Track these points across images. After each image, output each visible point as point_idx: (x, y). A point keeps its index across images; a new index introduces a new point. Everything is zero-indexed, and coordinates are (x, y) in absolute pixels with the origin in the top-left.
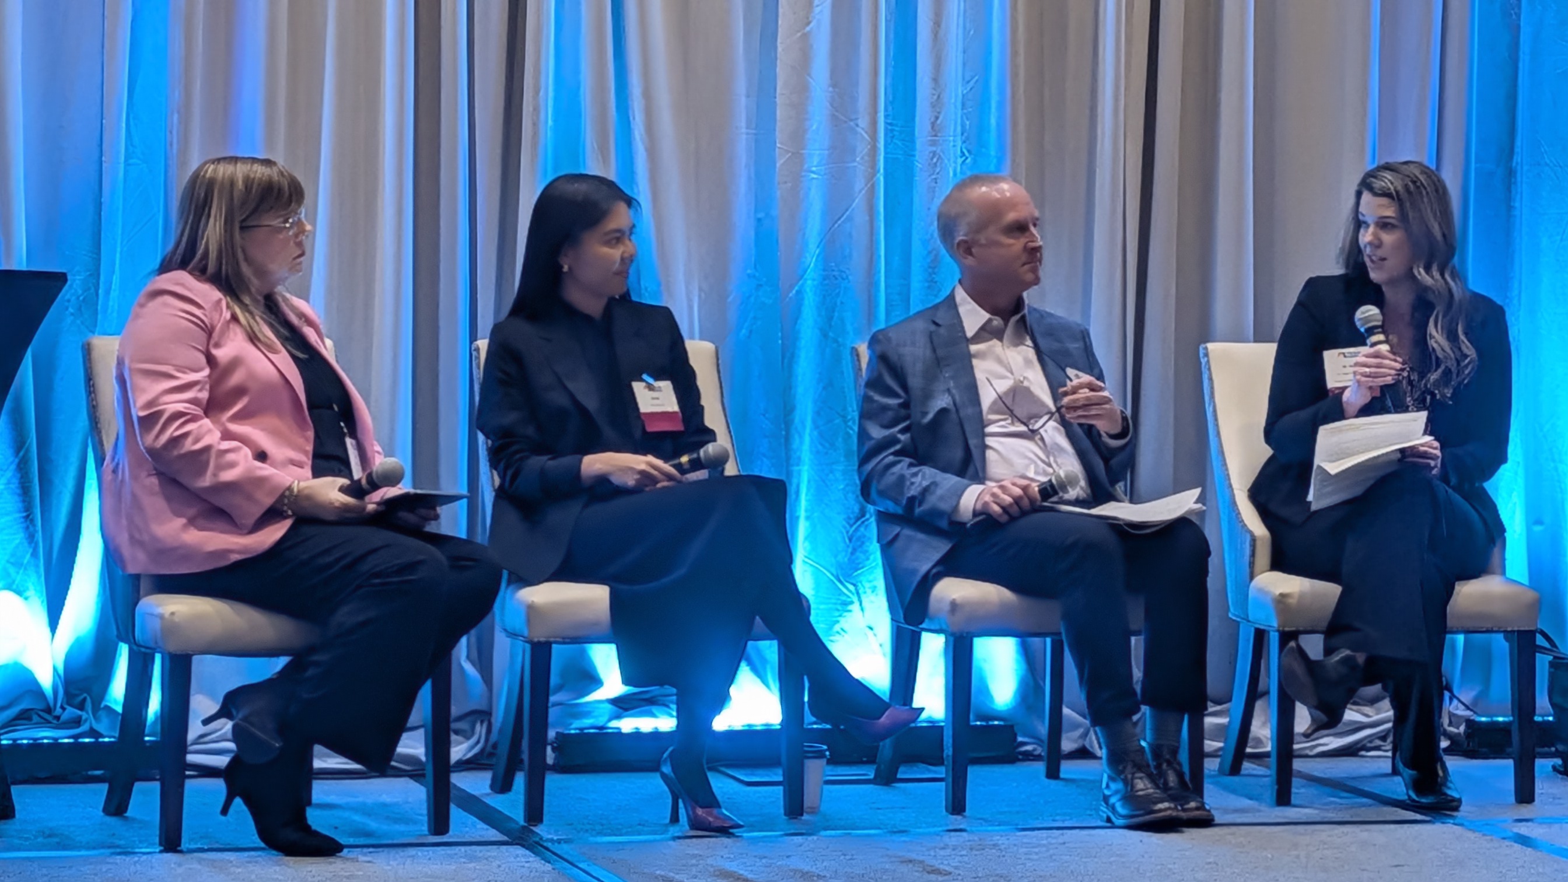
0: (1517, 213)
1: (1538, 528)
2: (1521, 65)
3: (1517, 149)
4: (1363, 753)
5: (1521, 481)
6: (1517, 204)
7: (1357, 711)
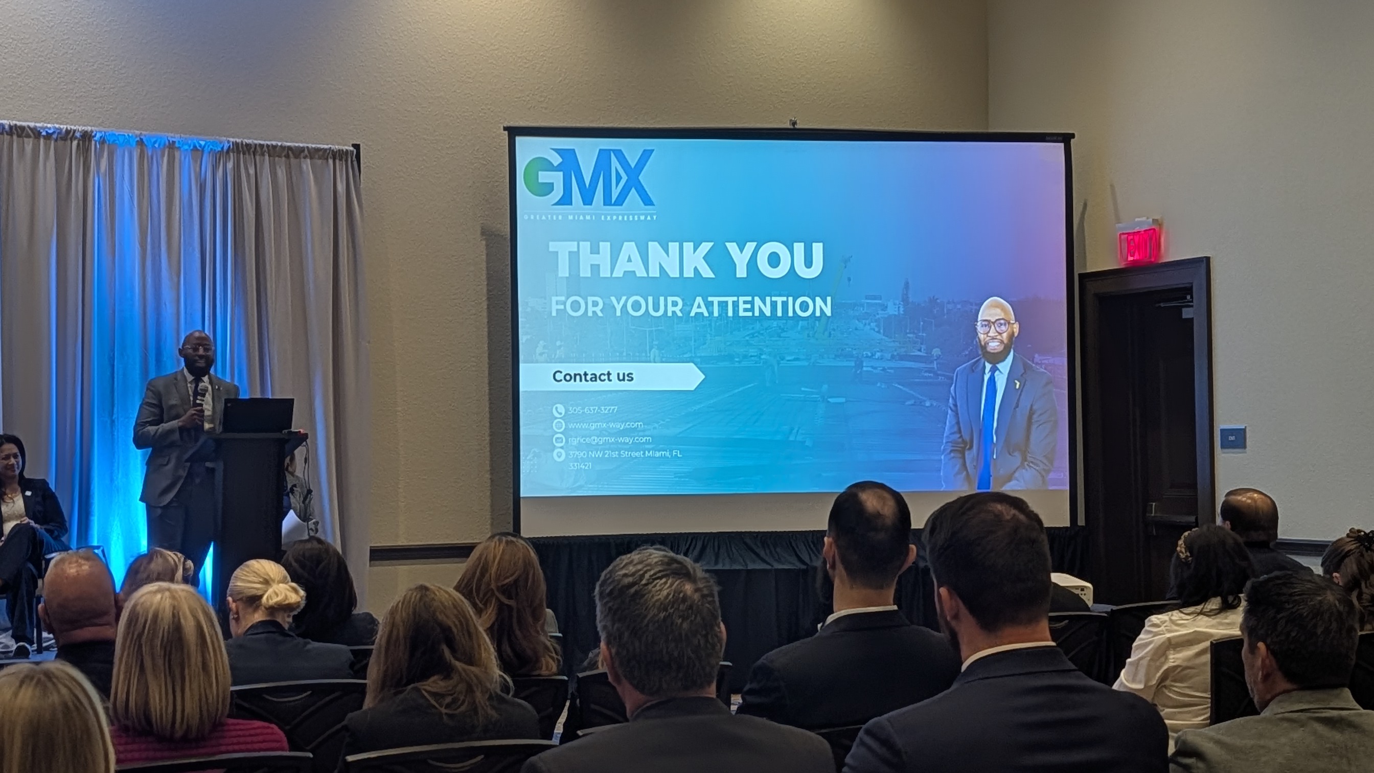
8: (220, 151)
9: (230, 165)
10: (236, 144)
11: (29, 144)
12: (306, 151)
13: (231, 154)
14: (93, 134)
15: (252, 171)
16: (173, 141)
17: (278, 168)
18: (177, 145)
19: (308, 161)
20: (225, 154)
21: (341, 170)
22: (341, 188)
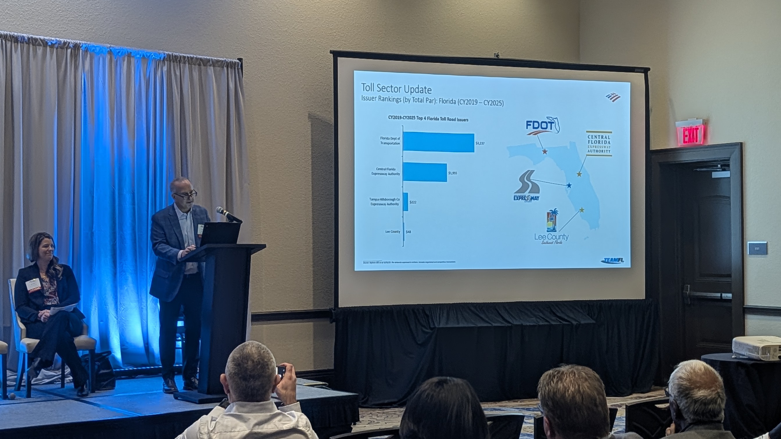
0: (94, 243)
1: (101, 323)
2: (94, 206)
3: (94, 227)
4: (55, 383)
5: (97, 311)
6: (94, 241)
7: (54, 372)
8: (159, 60)
9: (165, 69)
10: (169, 55)
11: (40, 50)
12: (211, 62)
13: (166, 62)
14: (81, 45)
15: (178, 73)
16: (130, 52)
17: (193, 70)
18: (132, 55)
19: (212, 67)
20: (162, 61)
21: (231, 73)
22: (232, 86)
